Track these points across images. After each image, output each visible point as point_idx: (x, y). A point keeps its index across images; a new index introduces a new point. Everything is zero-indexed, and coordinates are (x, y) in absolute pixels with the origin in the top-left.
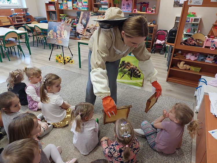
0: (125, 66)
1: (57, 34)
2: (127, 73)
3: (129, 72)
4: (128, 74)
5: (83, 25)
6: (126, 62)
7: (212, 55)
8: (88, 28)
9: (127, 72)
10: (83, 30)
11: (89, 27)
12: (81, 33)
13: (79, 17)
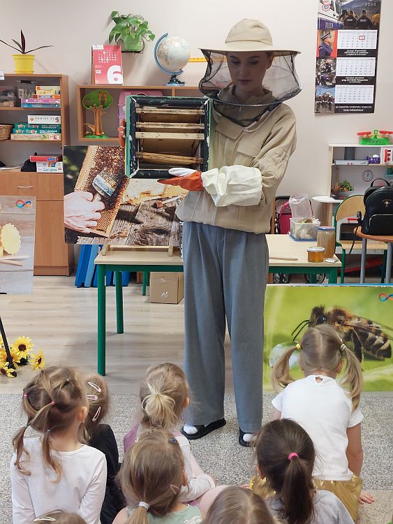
10: (98, 216)
11: (128, 204)
13: (80, 166)
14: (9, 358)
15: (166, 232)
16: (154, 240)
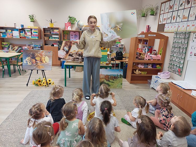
1: (36, 60)
10: (65, 55)
11: (71, 53)
13: (61, 45)
14: (47, 83)
15: (78, 59)
16: (76, 60)
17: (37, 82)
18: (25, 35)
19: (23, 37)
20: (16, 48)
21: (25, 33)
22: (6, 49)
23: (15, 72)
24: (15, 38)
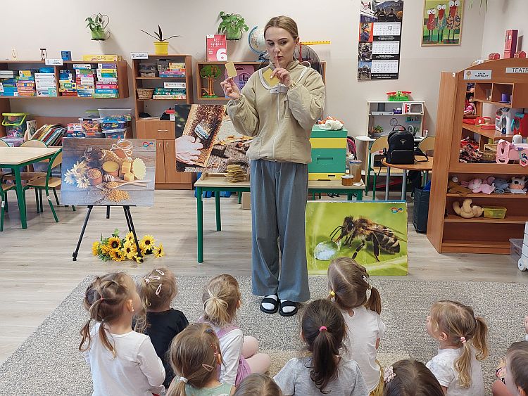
0: (356, 231)
1: (104, 173)
2: (364, 247)
3: (369, 242)
4: (366, 250)
5: (198, 140)
6: (356, 218)
7: (519, 177)
8: (216, 147)
9: (364, 245)
10: (199, 152)
11: (219, 145)
12: (192, 163)
13: (186, 119)
17: (108, 248)
18: (74, 86)
19: (67, 94)
20: (47, 128)
21: (75, 78)
22: (15, 134)
23: (42, 211)
24: (42, 95)
